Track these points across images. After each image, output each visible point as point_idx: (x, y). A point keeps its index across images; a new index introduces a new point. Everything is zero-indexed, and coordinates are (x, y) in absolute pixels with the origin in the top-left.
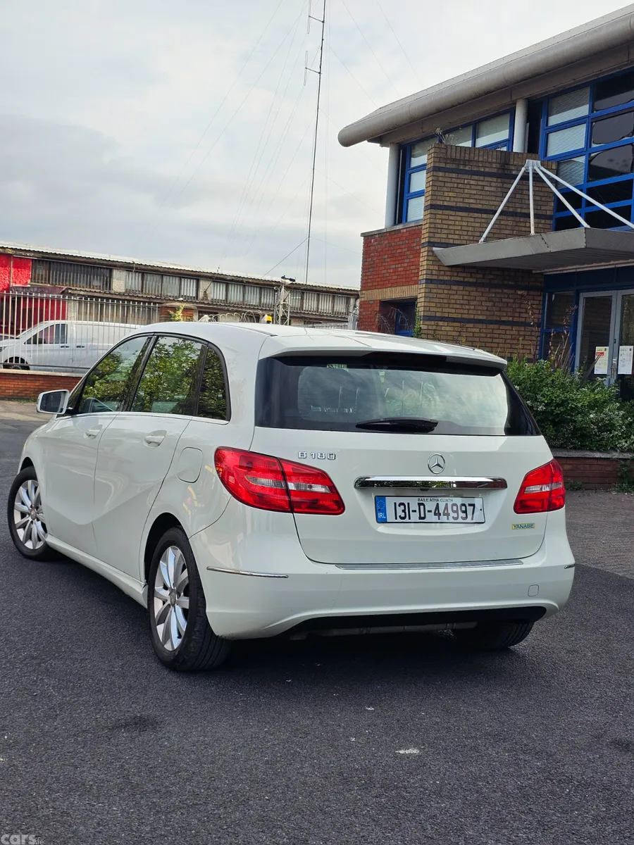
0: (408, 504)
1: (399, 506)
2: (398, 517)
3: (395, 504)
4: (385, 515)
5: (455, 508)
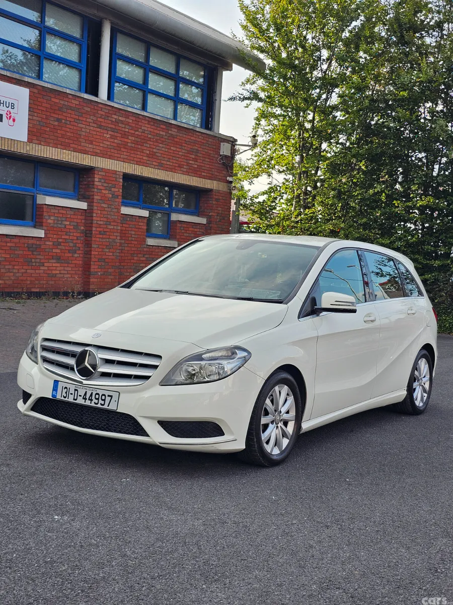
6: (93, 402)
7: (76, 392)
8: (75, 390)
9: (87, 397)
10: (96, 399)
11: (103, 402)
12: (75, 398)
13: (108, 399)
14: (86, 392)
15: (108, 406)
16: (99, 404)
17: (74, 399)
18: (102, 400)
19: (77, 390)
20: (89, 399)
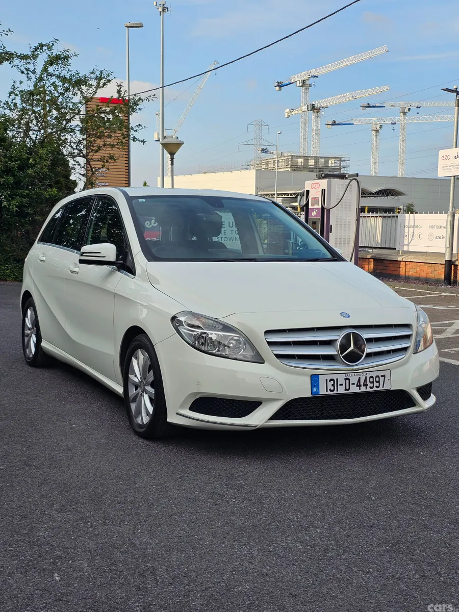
6: (368, 387)
7: (347, 381)
8: (346, 379)
9: (362, 384)
10: (371, 382)
11: (378, 384)
12: (347, 388)
13: (382, 379)
14: (360, 378)
15: (383, 387)
16: (375, 387)
17: (346, 390)
18: (377, 382)
19: (348, 379)
20: (364, 385)
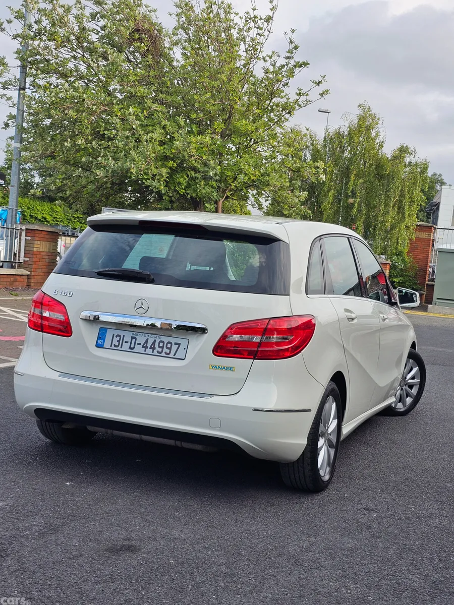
0: (124, 336)
1: (116, 337)
2: (113, 345)
3: (114, 335)
4: (104, 343)
5: (161, 344)
